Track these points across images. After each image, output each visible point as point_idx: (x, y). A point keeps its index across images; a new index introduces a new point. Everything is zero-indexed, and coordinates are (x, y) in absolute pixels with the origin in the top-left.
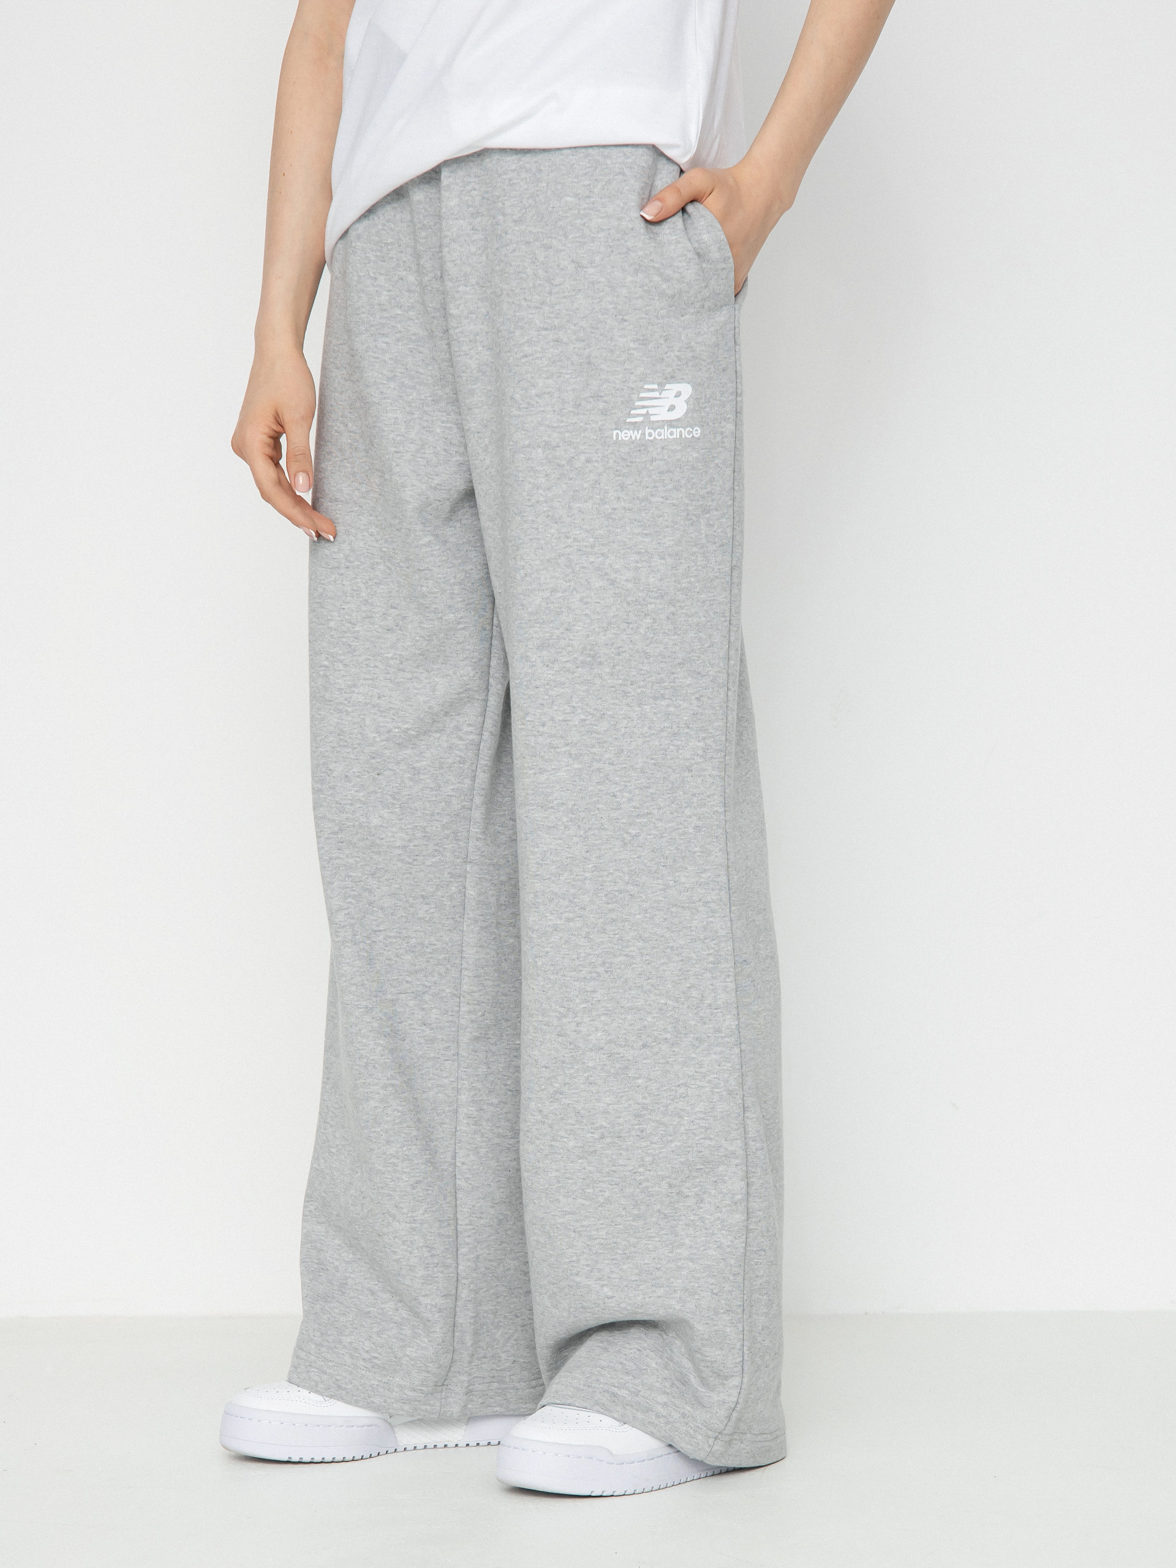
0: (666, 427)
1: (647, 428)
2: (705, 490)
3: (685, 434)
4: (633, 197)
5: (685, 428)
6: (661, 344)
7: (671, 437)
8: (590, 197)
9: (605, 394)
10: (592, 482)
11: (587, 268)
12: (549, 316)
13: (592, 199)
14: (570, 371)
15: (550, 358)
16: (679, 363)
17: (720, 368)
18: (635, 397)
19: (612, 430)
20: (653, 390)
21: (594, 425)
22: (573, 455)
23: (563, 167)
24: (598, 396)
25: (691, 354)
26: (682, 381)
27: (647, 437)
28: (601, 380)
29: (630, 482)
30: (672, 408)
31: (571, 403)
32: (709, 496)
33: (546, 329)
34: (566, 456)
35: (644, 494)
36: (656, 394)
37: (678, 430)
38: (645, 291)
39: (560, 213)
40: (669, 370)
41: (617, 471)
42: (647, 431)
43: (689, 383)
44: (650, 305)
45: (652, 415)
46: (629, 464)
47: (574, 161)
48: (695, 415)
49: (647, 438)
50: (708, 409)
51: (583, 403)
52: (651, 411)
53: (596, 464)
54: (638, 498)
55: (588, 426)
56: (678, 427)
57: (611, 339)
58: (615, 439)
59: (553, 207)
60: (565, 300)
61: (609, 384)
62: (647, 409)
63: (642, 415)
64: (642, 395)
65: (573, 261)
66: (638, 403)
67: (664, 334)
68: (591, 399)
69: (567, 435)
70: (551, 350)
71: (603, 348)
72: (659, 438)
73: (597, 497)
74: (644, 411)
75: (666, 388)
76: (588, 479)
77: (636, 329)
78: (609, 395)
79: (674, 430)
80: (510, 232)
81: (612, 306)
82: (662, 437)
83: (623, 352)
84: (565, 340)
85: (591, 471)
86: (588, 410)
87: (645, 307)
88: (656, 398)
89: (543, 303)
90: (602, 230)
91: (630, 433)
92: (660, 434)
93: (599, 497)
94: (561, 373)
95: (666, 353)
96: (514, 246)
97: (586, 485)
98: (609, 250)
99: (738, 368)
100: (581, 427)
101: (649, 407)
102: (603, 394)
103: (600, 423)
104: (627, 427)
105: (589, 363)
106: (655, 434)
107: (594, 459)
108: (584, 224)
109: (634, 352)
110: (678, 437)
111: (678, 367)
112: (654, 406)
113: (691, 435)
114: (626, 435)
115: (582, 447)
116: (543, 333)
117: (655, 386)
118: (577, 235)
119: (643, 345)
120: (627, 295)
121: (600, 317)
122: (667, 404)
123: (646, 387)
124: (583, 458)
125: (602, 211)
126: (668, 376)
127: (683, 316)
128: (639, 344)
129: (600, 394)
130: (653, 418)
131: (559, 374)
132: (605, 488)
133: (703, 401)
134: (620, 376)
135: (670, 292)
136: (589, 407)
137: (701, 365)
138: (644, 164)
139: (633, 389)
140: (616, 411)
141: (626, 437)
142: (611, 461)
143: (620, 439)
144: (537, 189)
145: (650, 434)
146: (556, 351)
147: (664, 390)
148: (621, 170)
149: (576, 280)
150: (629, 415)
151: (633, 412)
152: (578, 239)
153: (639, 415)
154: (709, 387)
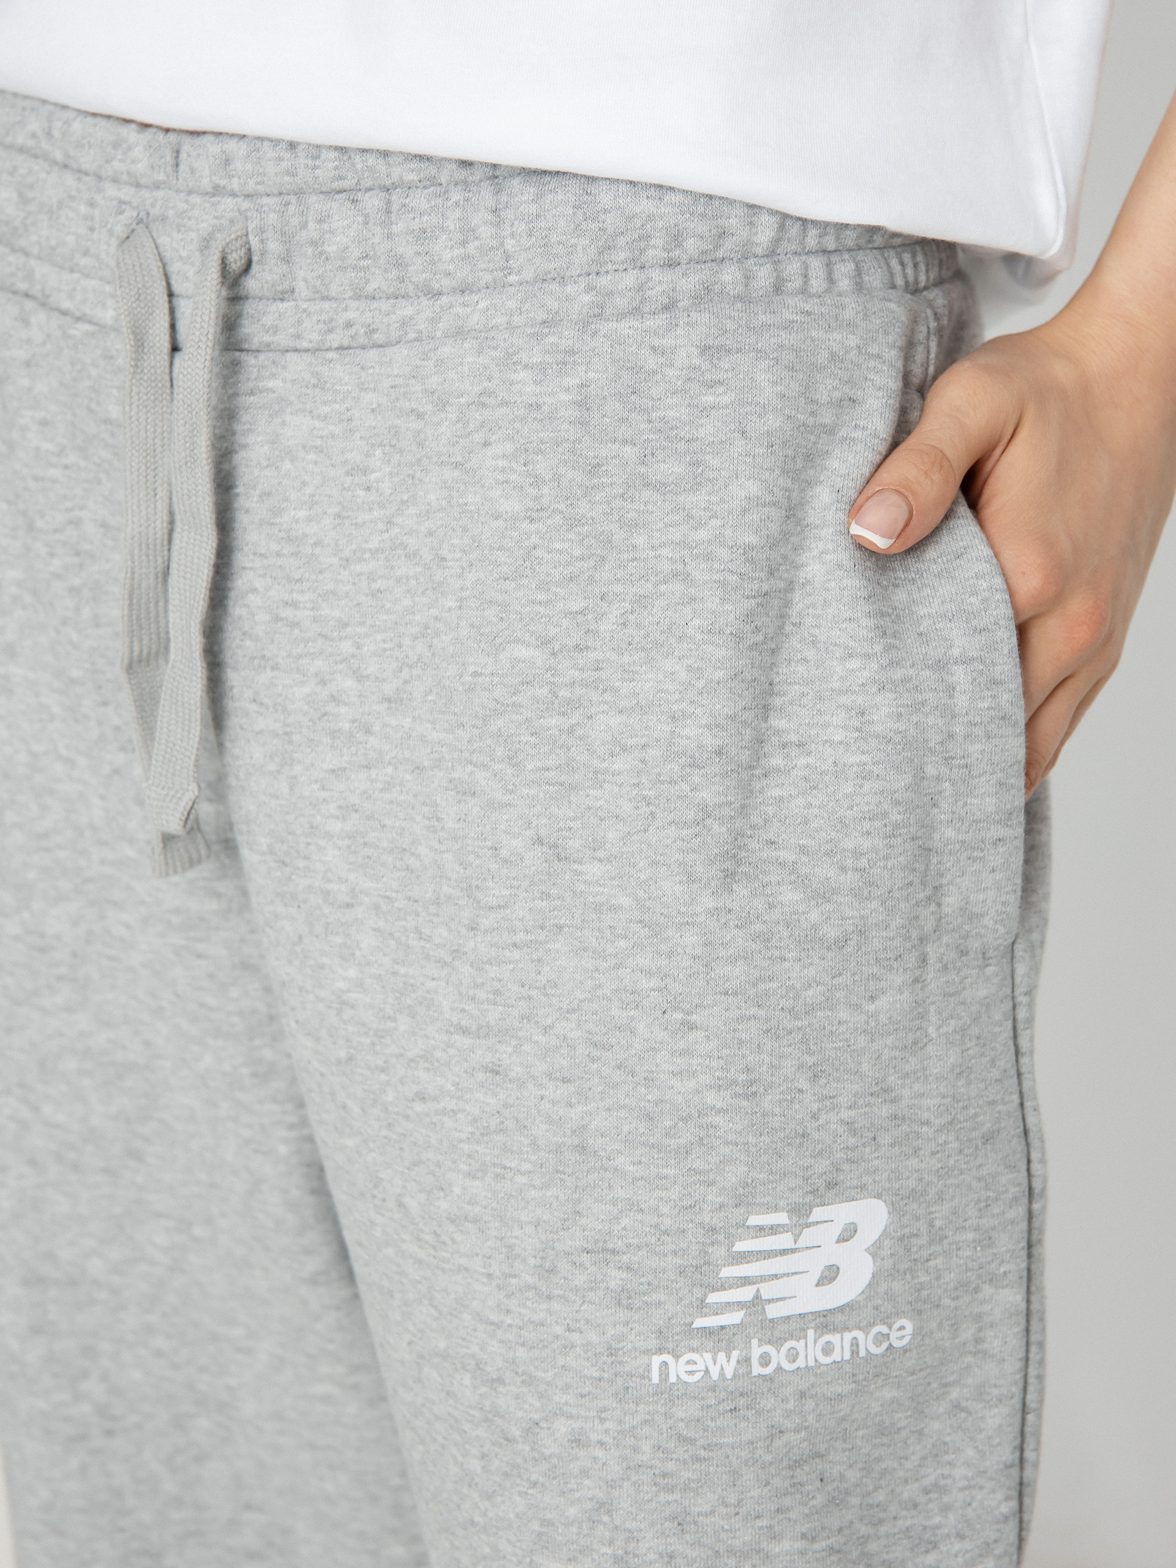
0: (811, 1333)
1: (755, 1342)
2: (917, 1485)
3: (868, 1344)
4: (721, 653)
5: (866, 1328)
6: (800, 1091)
7: (825, 1360)
8: (587, 648)
9: (629, 1246)
10: (589, 1505)
11: (581, 863)
12: (471, 993)
13: (593, 655)
14: (527, 1167)
15: (475, 1120)
16: (852, 1141)
17: (975, 1134)
18: (718, 1253)
19: (648, 1352)
20: (774, 1230)
21: (593, 1336)
22: (536, 1416)
23: (502, 557)
24: (605, 1250)
25: (885, 1111)
26: (861, 1191)
27: (757, 1369)
28: (614, 1202)
29: (707, 1508)
30: (830, 1275)
31: (532, 1261)
32: (930, 1500)
33: (465, 1031)
34: (520, 1414)
35: (747, 1538)
36: (784, 1241)
37: (848, 1336)
38: (756, 937)
39: (497, 693)
40: (822, 1165)
41: (664, 1475)
42: (756, 1351)
43: (878, 1196)
44: (771, 979)
45: (770, 1301)
46: (703, 1453)
47: (534, 539)
48: (896, 1286)
49: (755, 1373)
50: (939, 1262)
51: (563, 1266)
52: (767, 1290)
53: (599, 1453)
54: (731, 1552)
55: (575, 1337)
56: (847, 1329)
57: (649, 1081)
58: (655, 1379)
59: (476, 674)
60: (516, 954)
61: (640, 1217)
62: (755, 1287)
63: (740, 1305)
64: (740, 1246)
65: (539, 841)
66: (727, 1272)
67: (810, 1060)
68: (585, 1258)
69: (521, 1353)
70: (479, 1096)
71: (624, 1107)
72: (793, 1367)
73: (604, 1550)
74: (745, 1294)
75: (811, 1220)
76: (577, 1495)
77: (726, 1052)
78: (639, 1247)
79: (835, 1338)
80: (377, 728)
81: (653, 983)
82: (800, 1362)
83: (684, 1120)
84: (517, 1071)
85: (585, 1473)
86: (576, 1290)
87: (754, 985)
88: (784, 1252)
89: (456, 953)
90: (624, 749)
91: (703, 1360)
92: (793, 1357)
93: (609, 1551)
94: (505, 1168)
95: (815, 1116)
96: (389, 770)
97: (572, 1512)
98: (645, 810)
99: (1031, 1121)
100: (557, 1337)
101: (763, 1279)
102: (620, 1245)
103: (611, 1332)
104: (695, 1343)
105: (582, 1149)
106: (779, 1358)
107: (594, 1437)
108: (571, 730)
109: (718, 1120)
110: (847, 1356)
111: (850, 1154)
112: (776, 1277)
113: (885, 1345)
114: (691, 1368)
115: (559, 1398)
116: (459, 1039)
117: (782, 1218)
118: (550, 763)
119: (746, 1096)
120: (698, 951)
121: (615, 1012)
122: (815, 1263)
123: (754, 1220)
124: (562, 1427)
125: (624, 691)
126: (821, 1183)
127: (872, 998)
128: (736, 1095)
129: (610, 1246)
130: (773, 1311)
131: (498, 1171)
132: (628, 1525)
133: (923, 1240)
134: (674, 1194)
135: (831, 932)
136: (580, 1279)
137: (918, 1135)
138: (751, 539)
139: (713, 1230)
140: (663, 1298)
141: (691, 1373)
142: (646, 1447)
143: (673, 1379)
144: (434, 612)
145: (765, 1360)
146: (493, 1101)
147: (808, 1225)
148: (679, 567)
149: (548, 895)
150: (702, 1307)
151: (713, 1298)
152: (551, 774)
153: (729, 1306)
154: (940, 1198)
